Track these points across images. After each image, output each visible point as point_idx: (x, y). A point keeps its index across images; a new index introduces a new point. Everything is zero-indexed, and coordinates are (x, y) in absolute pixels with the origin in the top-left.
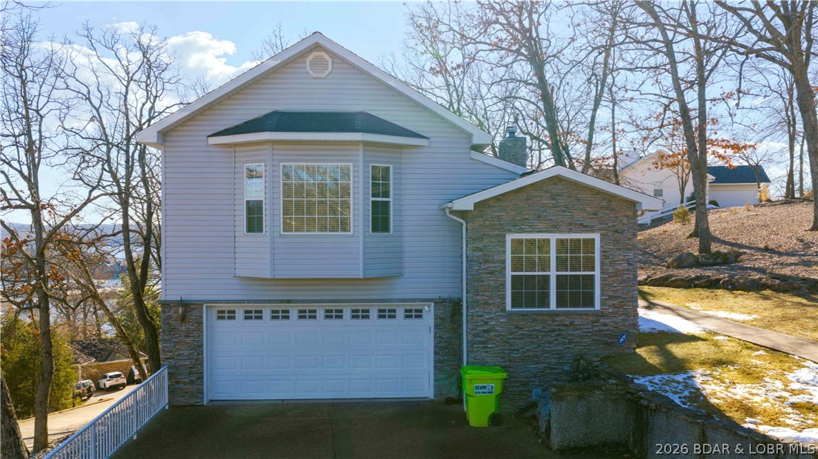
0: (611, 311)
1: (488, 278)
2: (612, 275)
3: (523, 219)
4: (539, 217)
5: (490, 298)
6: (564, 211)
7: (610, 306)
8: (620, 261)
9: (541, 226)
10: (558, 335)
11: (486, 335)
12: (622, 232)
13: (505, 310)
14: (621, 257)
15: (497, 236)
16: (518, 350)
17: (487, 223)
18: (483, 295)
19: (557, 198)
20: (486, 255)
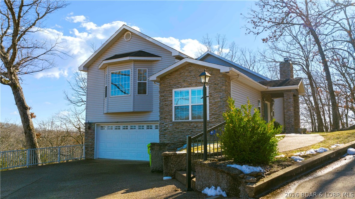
0: (213, 120)
1: (166, 108)
2: (213, 104)
3: (178, 82)
4: (184, 81)
5: (166, 116)
6: (194, 78)
7: (213, 118)
8: (217, 97)
9: (185, 85)
10: (192, 132)
11: (165, 131)
12: (218, 84)
13: (172, 121)
14: (217, 96)
15: (169, 90)
16: (176, 138)
17: (166, 85)
18: (164, 115)
19: (191, 72)
20: (165, 99)
